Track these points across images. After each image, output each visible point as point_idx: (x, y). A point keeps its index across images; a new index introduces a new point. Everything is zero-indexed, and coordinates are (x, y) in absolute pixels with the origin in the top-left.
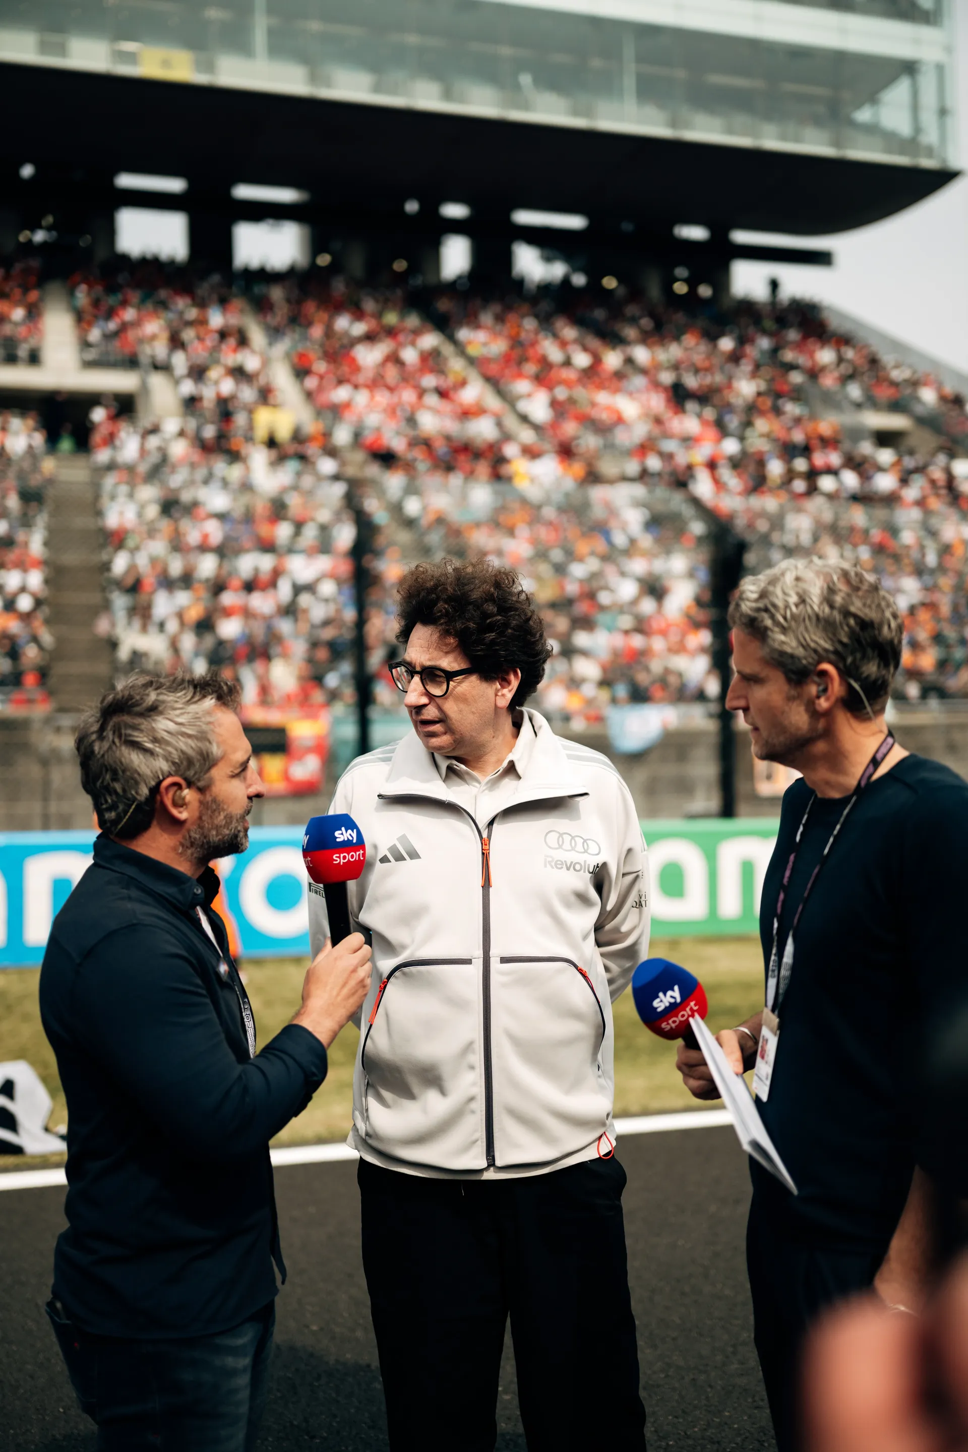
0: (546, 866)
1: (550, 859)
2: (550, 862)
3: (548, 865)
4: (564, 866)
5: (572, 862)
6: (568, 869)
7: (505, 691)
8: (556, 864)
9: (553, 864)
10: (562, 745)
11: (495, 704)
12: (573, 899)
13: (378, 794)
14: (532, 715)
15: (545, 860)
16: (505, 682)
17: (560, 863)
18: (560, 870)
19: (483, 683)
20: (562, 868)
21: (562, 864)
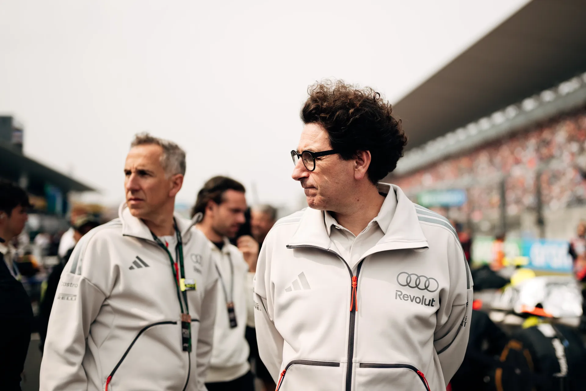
0: (396, 298)
1: (400, 293)
2: (399, 295)
3: (398, 297)
4: (409, 299)
5: (414, 297)
6: (412, 301)
7: (360, 168)
8: (404, 297)
9: (402, 297)
10: (416, 209)
11: (354, 176)
12: (416, 322)
13: (287, 245)
14: (397, 189)
15: (396, 293)
16: (360, 161)
17: (406, 296)
18: (407, 301)
19: (343, 161)
20: (407, 300)
21: (408, 297)
